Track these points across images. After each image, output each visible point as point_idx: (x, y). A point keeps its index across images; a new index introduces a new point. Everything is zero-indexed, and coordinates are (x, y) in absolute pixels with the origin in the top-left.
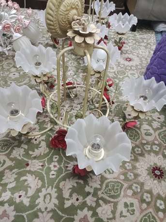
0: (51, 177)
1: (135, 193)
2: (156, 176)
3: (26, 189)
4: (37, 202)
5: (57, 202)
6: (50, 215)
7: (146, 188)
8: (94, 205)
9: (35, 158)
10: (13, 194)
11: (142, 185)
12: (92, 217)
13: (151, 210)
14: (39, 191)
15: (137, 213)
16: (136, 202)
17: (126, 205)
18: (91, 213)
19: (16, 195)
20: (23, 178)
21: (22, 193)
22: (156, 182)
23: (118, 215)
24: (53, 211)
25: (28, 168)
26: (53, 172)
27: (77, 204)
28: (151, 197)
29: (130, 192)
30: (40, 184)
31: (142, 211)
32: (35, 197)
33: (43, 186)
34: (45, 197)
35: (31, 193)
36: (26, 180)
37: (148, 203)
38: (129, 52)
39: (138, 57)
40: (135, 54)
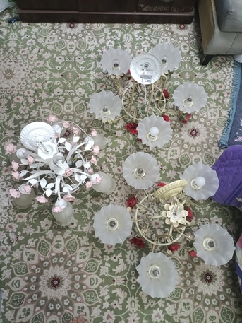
0: (132, 288)
1: (191, 295)
2: (207, 280)
3: (117, 298)
4: (127, 307)
5: (139, 306)
6: (137, 314)
7: (199, 291)
8: (163, 306)
9: (118, 274)
10: (110, 303)
11: (196, 288)
12: (163, 313)
13: (200, 306)
14: (126, 299)
15: (191, 309)
16: (191, 301)
17: (184, 304)
18: (162, 311)
19: (112, 304)
20: (113, 292)
21: (116, 302)
22: (206, 285)
23: (179, 311)
24: (137, 312)
25: (115, 284)
26: (133, 285)
27: (152, 306)
28: (202, 298)
29: (187, 295)
30: (126, 294)
31: (195, 307)
32: (124, 304)
33: (128, 296)
34: (131, 303)
35: (121, 302)
36: (116, 293)
37: (199, 302)
38: (195, 117)
39: (205, 125)
40: (202, 120)
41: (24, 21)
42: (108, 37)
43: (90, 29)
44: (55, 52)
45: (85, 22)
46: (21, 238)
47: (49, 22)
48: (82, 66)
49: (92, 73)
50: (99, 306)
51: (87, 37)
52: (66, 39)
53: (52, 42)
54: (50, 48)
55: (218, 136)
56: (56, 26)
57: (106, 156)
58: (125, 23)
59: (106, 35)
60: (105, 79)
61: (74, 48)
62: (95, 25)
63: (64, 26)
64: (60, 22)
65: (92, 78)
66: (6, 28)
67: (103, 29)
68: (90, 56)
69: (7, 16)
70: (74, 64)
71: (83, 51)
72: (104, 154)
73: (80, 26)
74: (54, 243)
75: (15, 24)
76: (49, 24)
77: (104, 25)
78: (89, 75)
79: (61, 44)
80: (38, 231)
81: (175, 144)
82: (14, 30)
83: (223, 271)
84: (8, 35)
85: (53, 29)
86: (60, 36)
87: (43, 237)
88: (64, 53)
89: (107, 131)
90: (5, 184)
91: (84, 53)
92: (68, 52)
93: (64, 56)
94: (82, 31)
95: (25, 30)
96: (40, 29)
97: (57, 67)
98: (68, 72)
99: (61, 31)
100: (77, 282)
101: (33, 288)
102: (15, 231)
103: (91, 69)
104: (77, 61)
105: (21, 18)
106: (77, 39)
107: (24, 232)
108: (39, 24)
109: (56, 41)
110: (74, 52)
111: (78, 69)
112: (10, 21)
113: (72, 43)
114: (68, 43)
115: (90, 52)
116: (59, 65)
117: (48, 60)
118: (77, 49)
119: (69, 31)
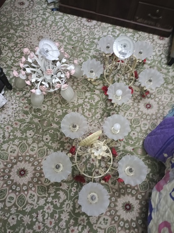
0: (71, 195)
1: (111, 215)
2: (126, 208)
3: (59, 198)
4: (63, 206)
5: (72, 209)
6: (68, 214)
7: (118, 214)
10: (53, 199)
11: (116, 211)
12: (87, 220)
13: (116, 225)
14: (65, 201)
15: (108, 224)
16: (110, 219)
17: (104, 219)
18: (86, 218)
19: (54, 200)
20: (58, 192)
21: (57, 200)
22: (125, 212)
23: (99, 222)
24: (69, 212)
25: (61, 187)
26: (72, 193)
28: (118, 219)
29: (108, 213)
30: (66, 197)
31: (111, 224)
32: (62, 204)
33: (67, 199)
34: (67, 204)
35: (61, 201)
36: (59, 194)
37: (116, 222)
38: (152, 96)
39: (158, 103)
40: (157, 99)
41: (61, 11)
42: (110, 33)
43: (100, 25)
44: (73, 33)
45: (98, 20)
46: (11, 137)
47: (76, 15)
48: (87, 45)
49: (92, 51)
50: (45, 199)
51: (96, 30)
52: (83, 27)
53: (74, 27)
54: (71, 30)
55: (165, 113)
56: (80, 18)
57: (83, 103)
58: (124, 27)
59: (109, 31)
60: (99, 57)
61: (86, 34)
62: (104, 24)
63: (84, 20)
64: (83, 17)
65: (91, 54)
66: (49, 13)
67: (108, 27)
68: (94, 41)
69: (52, 7)
70: (83, 43)
71: (91, 37)
72: (83, 102)
73: (94, 22)
74: (31, 147)
75: (55, 12)
76: (75, 17)
77: (109, 25)
78: (90, 52)
79: (79, 29)
80: (23, 136)
81: (133, 110)
82: (53, 15)
83: (140, 206)
84: (48, 17)
85: (77, 20)
86: (80, 25)
87: (25, 141)
88: (79, 35)
89: (90, 88)
90: (14, 101)
91: (91, 38)
92: (81, 35)
93: (78, 37)
94: (95, 25)
95: (60, 17)
96: (69, 18)
97: (71, 42)
98: (77, 46)
99: (81, 22)
100: (36, 177)
101: (7, 171)
102: (10, 131)
103: (92, 48)
104: (85, 42)
105: (60, 9)
106: (89, 29)
107: (14, 134)
108: (69, 15)
109: (76, 27)
110: (85, 36)
111: (84, 46)
112: (52, 10)
113: (85, 30)
114: (83, 30)
115: (95, 39)
116: (73, 41)
117: (67, 36)
118: (87, 35)
119: (86, 23)
